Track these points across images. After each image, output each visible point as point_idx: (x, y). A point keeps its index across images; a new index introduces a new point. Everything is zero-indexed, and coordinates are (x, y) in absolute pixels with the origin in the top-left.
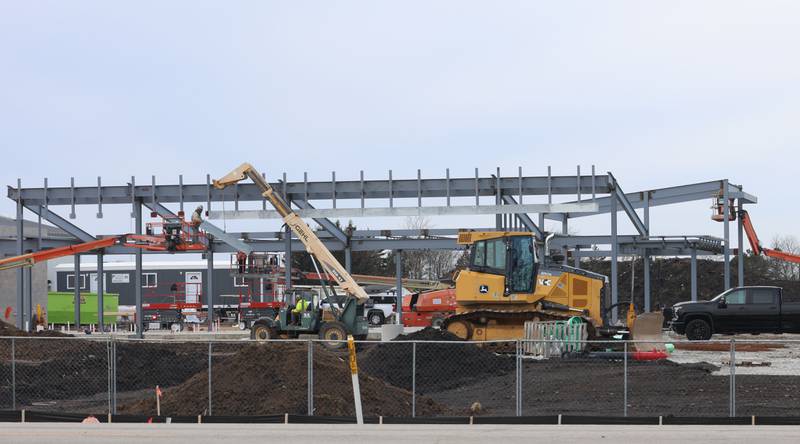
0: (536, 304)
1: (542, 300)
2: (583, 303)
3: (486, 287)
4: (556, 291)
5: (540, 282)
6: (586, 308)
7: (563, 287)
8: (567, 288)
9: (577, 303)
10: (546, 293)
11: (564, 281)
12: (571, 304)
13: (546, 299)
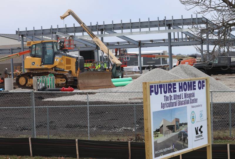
0: (52, 68)
1: (55, 67)
2: (70, 68)
3: (34, 63)
4: (60, 63)
5: (55, 60)
6: (70, 70)
7: (63, 62)
8: (64, 62)
9: (67, 68)
10: (57, 64)
11: (62, 59)
12: (65, 68)
13: (57, 67)
